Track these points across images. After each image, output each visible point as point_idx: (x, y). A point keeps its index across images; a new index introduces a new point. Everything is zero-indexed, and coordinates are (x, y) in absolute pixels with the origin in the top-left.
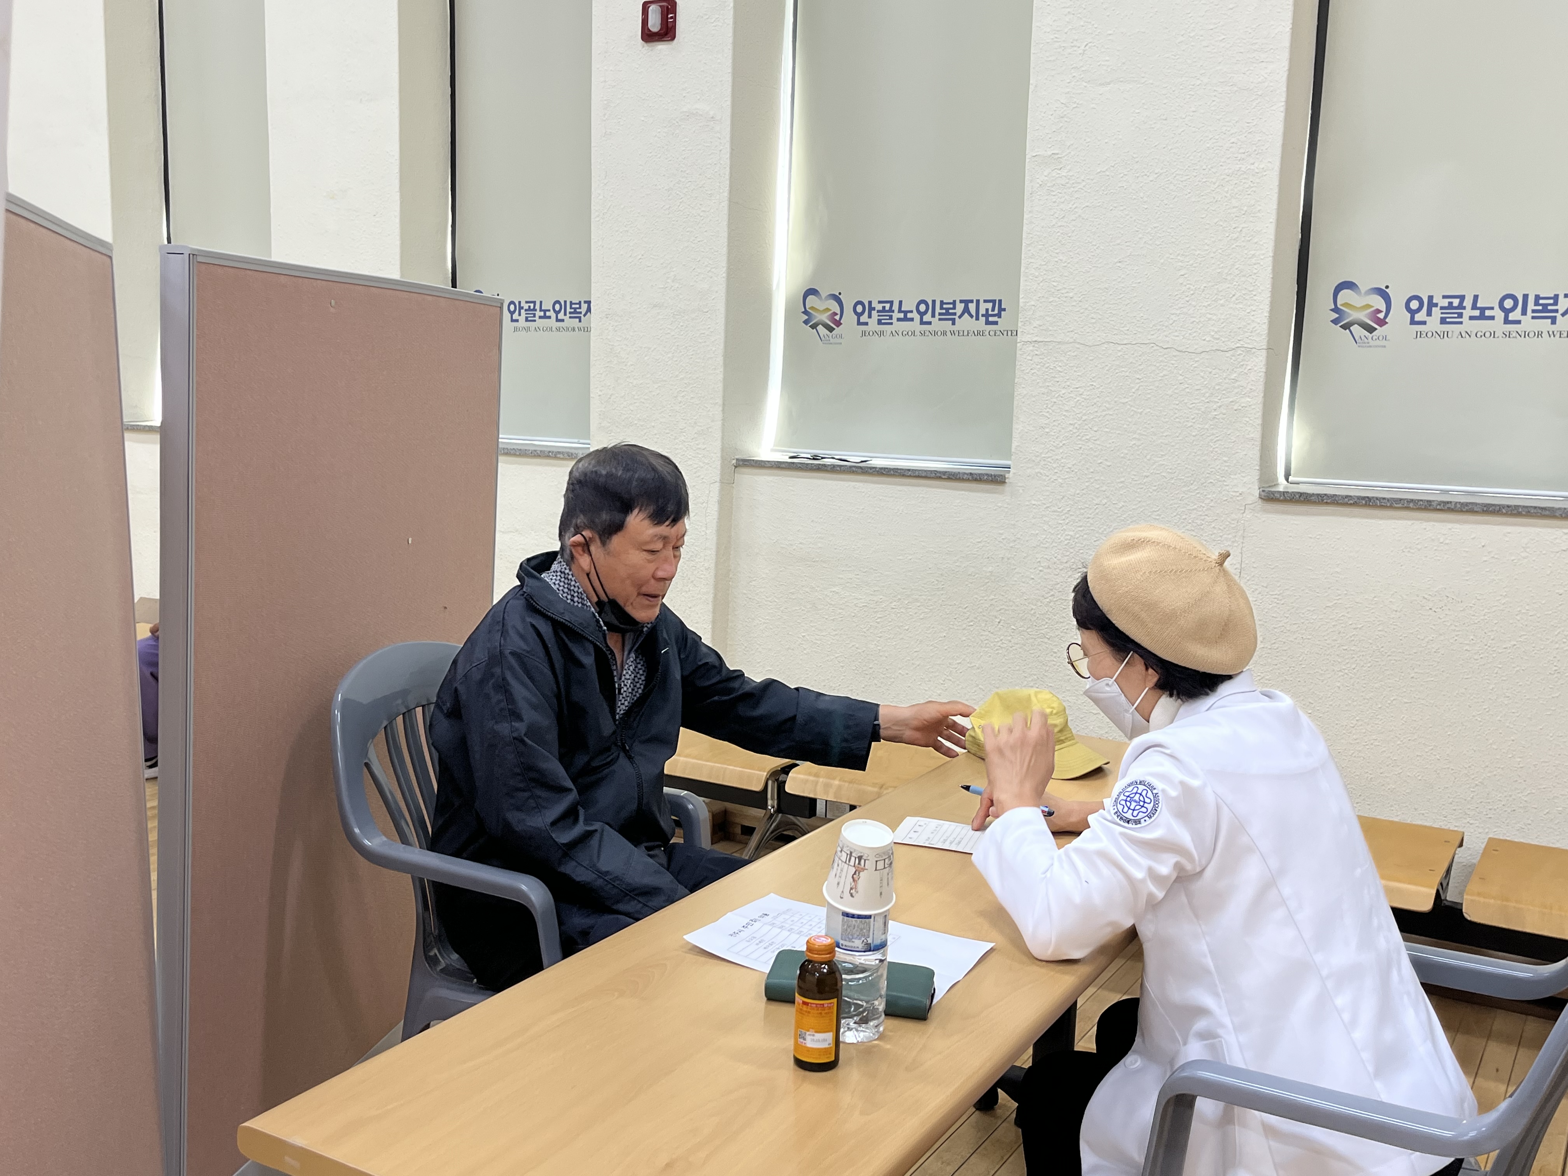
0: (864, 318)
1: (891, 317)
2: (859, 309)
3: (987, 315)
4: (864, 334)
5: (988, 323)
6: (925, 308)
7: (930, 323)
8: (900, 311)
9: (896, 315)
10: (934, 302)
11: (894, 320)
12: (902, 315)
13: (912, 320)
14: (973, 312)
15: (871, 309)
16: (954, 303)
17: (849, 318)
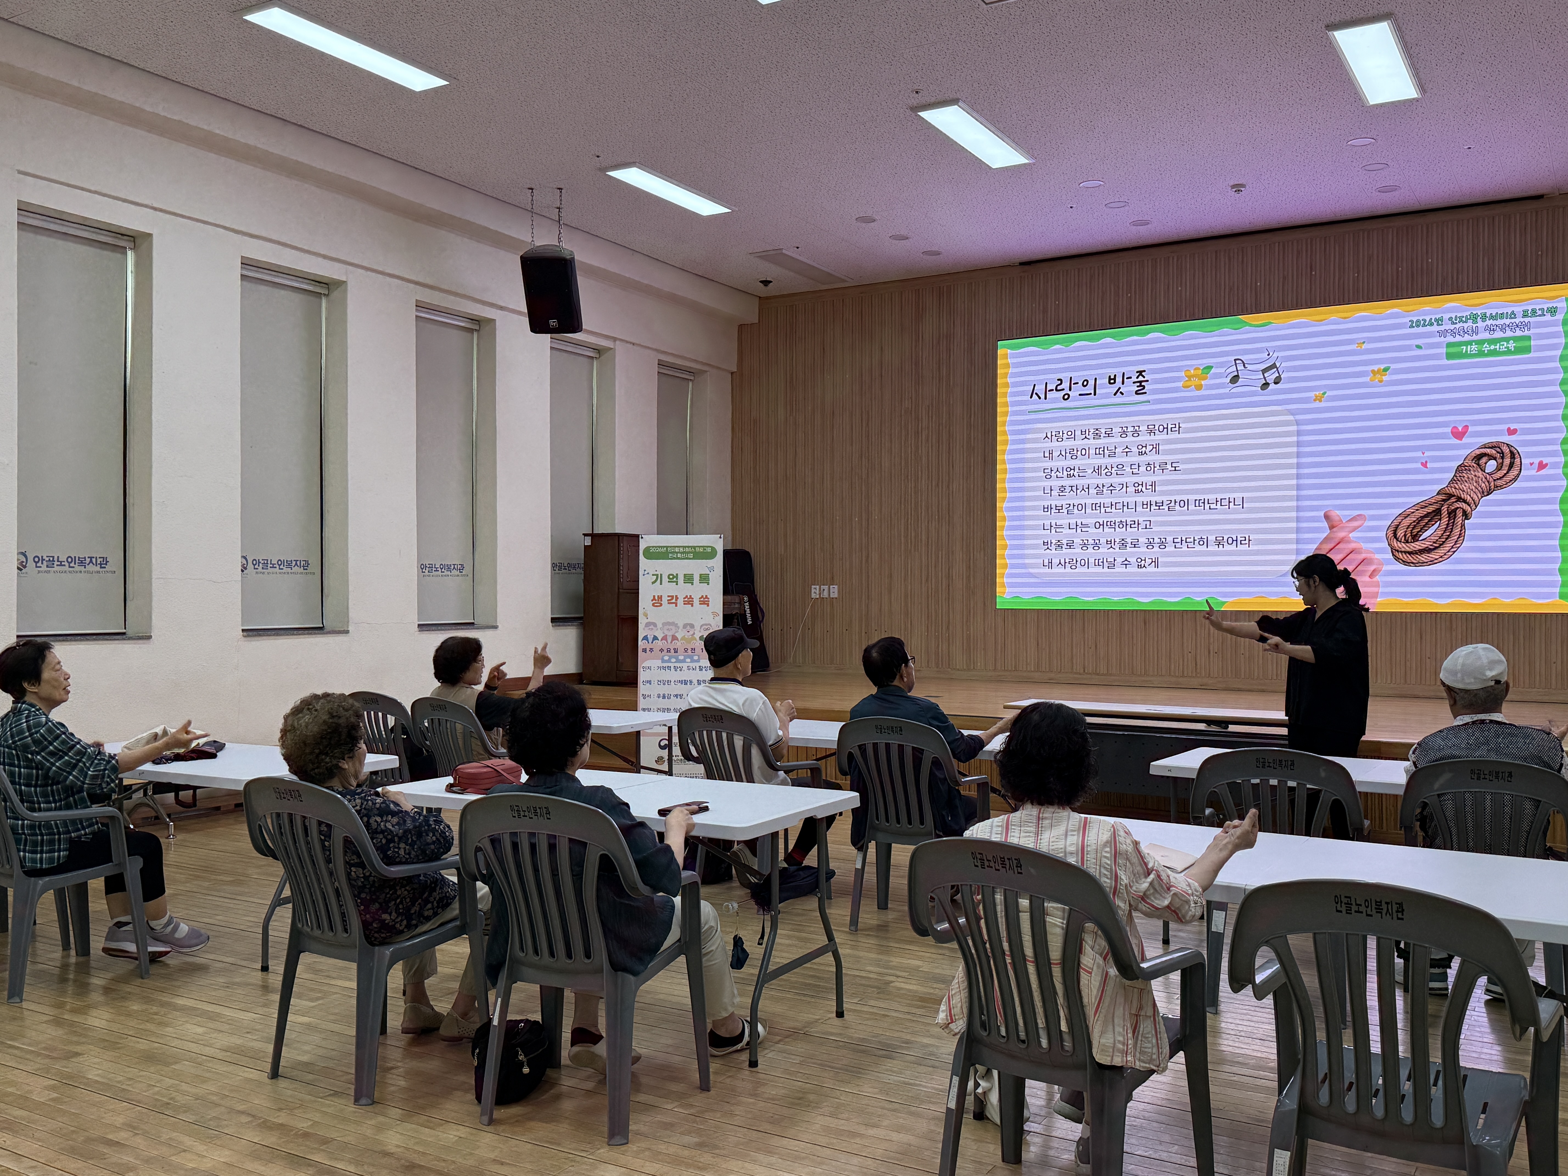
0: (39, 564)
1: (53, 564)
2: (36, 559)
3: (101, 564)
4: (39, 572)
5: (101, 567)
6: (71, 560)
7: (73, 567)
8: (58, 561)
9: (56, 563)
10: (75, 557)
11: (55, 566)
12: (59, 563)
13: (64, 565)
14: (94, 562)
15: (43, 560)
16: (85, 558)
17: (31, 564)
